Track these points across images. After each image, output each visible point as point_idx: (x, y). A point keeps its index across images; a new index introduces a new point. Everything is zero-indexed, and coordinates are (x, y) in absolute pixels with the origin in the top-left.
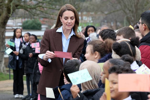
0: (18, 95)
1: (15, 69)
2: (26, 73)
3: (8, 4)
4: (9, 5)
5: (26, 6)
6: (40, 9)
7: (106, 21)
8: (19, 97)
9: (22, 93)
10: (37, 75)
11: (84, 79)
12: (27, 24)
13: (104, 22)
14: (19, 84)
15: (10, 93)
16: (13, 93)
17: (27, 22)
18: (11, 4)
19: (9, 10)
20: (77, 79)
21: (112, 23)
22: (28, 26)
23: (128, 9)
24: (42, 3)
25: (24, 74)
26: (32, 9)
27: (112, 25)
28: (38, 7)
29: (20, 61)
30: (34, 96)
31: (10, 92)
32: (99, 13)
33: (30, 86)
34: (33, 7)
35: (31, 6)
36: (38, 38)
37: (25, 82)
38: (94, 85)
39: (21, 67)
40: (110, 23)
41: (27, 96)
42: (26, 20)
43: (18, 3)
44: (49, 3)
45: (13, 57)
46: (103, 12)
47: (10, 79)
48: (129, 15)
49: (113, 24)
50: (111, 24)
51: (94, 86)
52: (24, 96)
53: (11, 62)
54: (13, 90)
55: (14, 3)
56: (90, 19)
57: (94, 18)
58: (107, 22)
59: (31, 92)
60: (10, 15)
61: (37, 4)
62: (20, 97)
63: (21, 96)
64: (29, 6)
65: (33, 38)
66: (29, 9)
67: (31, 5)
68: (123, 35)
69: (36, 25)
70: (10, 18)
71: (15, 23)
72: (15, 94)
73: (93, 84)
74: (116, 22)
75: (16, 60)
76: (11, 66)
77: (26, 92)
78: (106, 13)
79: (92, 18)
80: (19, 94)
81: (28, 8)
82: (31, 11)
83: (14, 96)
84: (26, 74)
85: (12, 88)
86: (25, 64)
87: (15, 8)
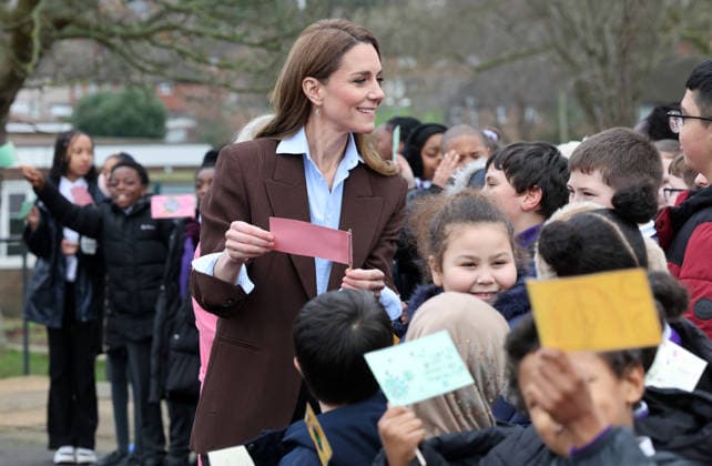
0: (68, 449)
1: (57, 324)
2: (107, 344)
3: (17, 16)
4: (26, 20)
5: (104, 27)
6: (168, 42)
7: (471, 101)
8: (75, 459)
9: (89, 444)
10: (172, 353)
11: (438, 378)
12: (99, 112)
13: (463, 104)
14: (74, 397)
15: (31, 443)
16: (45, 438)
17: (97, 101)
18: (36, 15)
19: (22, 46)
20: (409, 376)
21: (501, 111)
22: (104, 119)
23: (584, 45)
24: (178, 11)
25: (101, 352)
26: (132, 42)
27: (503, 119)
28: (161, 29)
29: (82, 289)
30: (149, 456)
31: (30, 436)
32: (442, 63)
33: (131, 407)
34: (137, 29)
35: (129, 27)
36: (153, 177)
37: (104, 389)
38: (469, 411)
39: (86, 315)
40: (493, 109)
41: (114, 454)
42: (93, 89)
43: (65, 12)
44: (214, 14)
45: (47, 267)
46: (460, 59)
47: (26, 372)
48: (586, 76)
49: (507, 114)
50: (496, 116)
51: (470, 416)
52: (97, 455)
53: (41, 290)
54: (45, 427)
55: (45, 13)
56: (395, 89)
57: (414, 88)
58: (479, 107)
59: (132, 436)
60: (29, 67)
61: (159, 16)
62: (81, 459)
63: (83, 455)
64: (120, 23)
65: (130, 180)
66: (116, 41)
67: (127, 22)
68: (605, 168)
69: (139, 117)
70: (28, 82)
71: (37, 105)
72: (54, 445)
73: (467, 405)
74: (522, 106)
75: (62, 285)
76: (41, 312)
77: (107, 438)
78: (474, 61)
79: (407, 84)
80: (76, 445)
81: (112, 35)
82: (126, 50)
83: (51, 452)
84: (108, 352)
85: (41, 418)
86: (106, 302)
87: (55, 33)
